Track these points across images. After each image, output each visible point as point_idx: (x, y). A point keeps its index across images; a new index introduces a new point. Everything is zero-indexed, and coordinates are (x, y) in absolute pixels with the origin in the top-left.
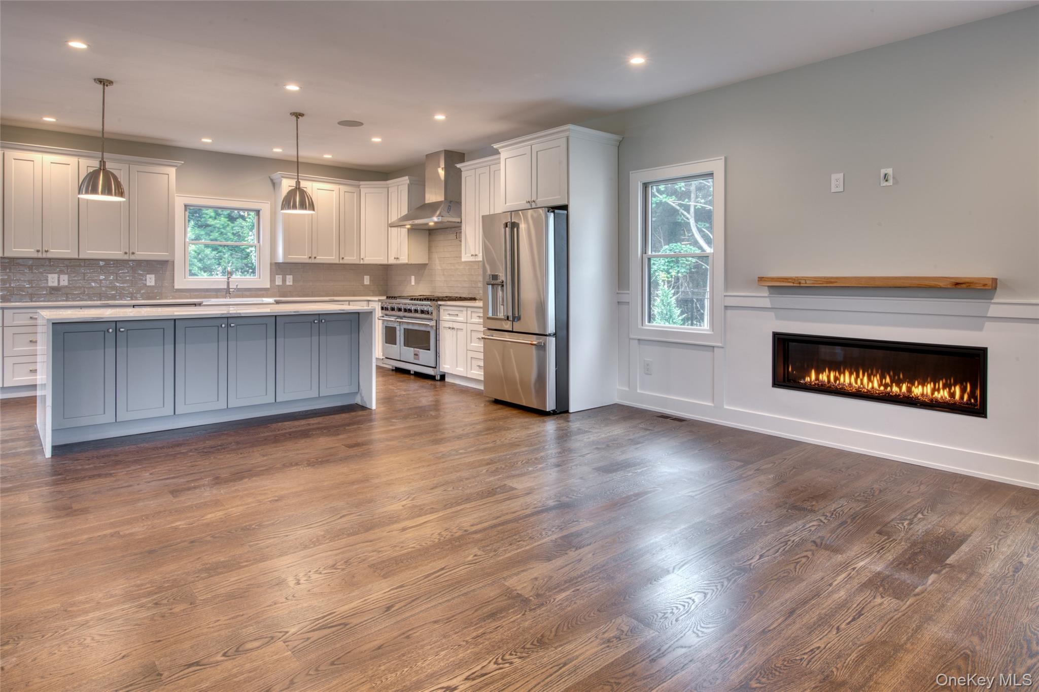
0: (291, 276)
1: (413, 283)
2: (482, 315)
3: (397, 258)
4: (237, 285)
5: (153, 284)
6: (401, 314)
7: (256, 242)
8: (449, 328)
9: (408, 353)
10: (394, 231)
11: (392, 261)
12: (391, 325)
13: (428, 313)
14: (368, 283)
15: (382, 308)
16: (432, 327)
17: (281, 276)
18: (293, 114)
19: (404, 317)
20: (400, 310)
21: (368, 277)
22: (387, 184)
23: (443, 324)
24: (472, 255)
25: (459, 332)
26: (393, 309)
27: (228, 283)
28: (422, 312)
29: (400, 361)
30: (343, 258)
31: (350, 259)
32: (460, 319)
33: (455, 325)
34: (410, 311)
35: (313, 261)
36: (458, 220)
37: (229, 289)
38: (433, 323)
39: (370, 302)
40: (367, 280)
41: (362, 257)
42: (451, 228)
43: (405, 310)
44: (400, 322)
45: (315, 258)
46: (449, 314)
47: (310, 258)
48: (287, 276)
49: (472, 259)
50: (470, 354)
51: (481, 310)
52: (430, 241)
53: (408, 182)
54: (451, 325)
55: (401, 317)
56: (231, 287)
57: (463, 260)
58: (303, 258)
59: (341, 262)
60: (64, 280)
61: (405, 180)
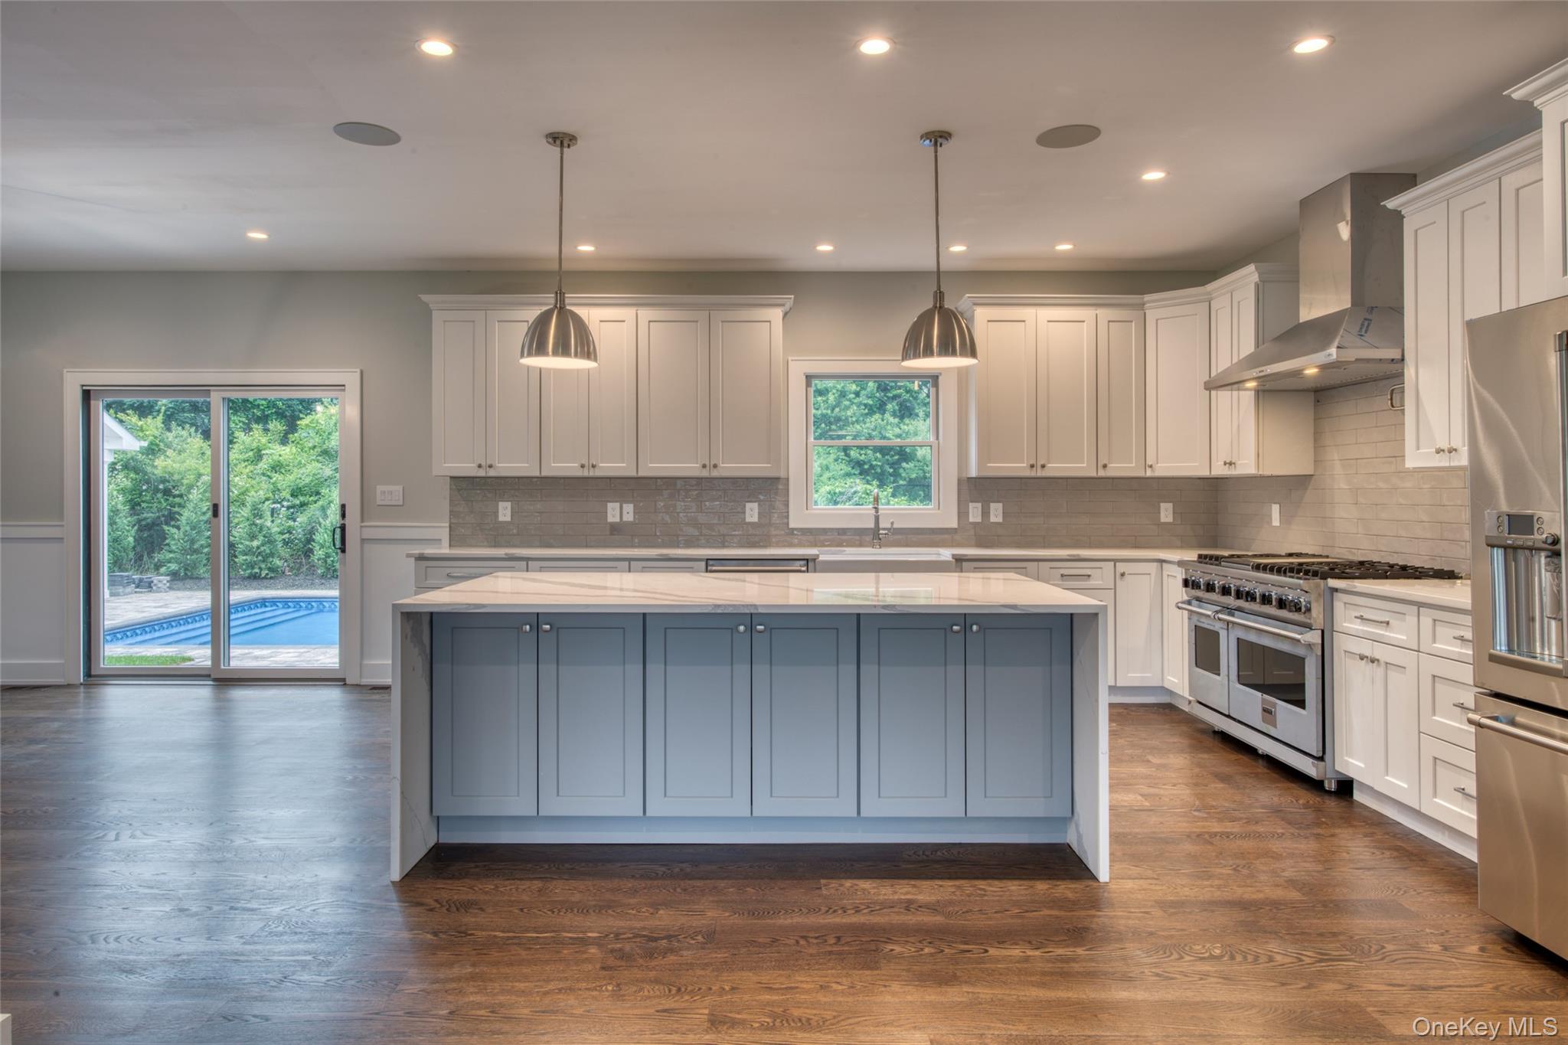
0: (1001, 505)
1: (1276, 522)
2: (1469, 635)
3: (1231, 464)
4: (892, 523)
5: (755, 519)
6: (1230, 601)
7: (932, 438)
8: (1362, 658)
9: (1250, 702)
10: (1223, 397)
11: (1219, 470)
12: (1206, 624)
13: (1298, 610)
14: (1170, 519)
15: (1186, 583)
16: (1310, 646)
17: (979, 505)
18: (927, 136)
19: (1240, 609)
20: (1225, 591)
21: (1170, 505)
22: (1209, 293)
23: (1342, 644)
24: (1439, 451)
25: (1393, 675)
26: (1210, 588)
27: (877, 519)
28: (1282, 604)
29: (1228, 716)
30: (1105, 466)
31: (1120, 468)
32: (1398, 635)
33: (1378, 652)
34: (1250, 596)
35: (1040, 473)
36: (1394, 354)
37: (879, 529)
38: (1314, 637)
39: (1165, 565)
40: (1166, 513)
41: (1149, 462)
42: (1375, 380)
43: (1239, 595)
44: (1228, 622)
45: (1043, 466)
46: (1361, 618)
47: (1032, 466)
48: (993, 506)
49: (1442, 461)
50: (1431, 748)
51: (1468, 620)
52: (1317, 419)
53: (1255, 277)
54: (1366, 648)
55: (1230, 611)
56: (882, 525)
57: (1410, 464)
58: (1016, 467)
59: (1102, 473)
60: (629, 513)
61: (1249, 274)
